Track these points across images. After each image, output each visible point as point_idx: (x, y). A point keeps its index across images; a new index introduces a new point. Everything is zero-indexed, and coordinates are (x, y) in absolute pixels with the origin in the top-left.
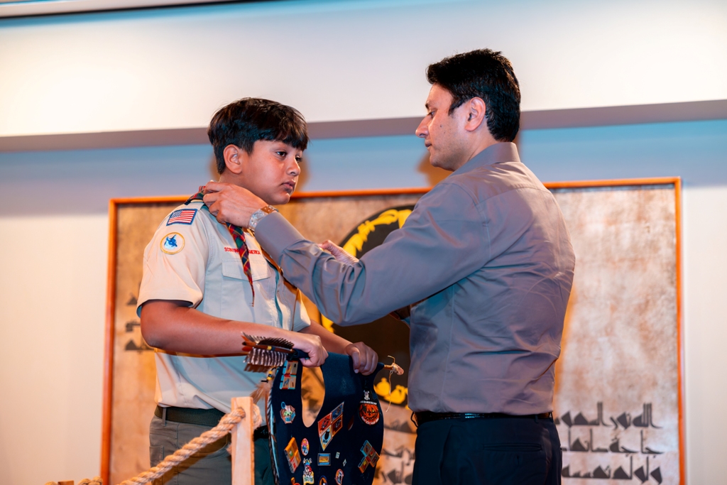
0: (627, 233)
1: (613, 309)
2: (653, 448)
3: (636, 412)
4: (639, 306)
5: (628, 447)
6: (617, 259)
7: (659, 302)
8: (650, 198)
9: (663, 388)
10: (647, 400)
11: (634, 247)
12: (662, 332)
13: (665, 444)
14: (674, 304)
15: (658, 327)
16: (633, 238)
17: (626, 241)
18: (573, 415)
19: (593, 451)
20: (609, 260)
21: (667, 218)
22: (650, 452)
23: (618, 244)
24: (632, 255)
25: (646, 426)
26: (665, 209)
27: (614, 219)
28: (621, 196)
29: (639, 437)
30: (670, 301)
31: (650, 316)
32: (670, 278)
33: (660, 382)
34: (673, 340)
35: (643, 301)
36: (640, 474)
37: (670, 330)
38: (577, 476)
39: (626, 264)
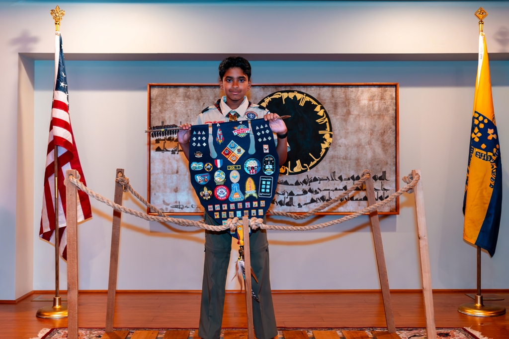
0: (377, 105)
1: (371, 134)
2: (386, 188)
3: (379, 175)
4: (381, 133)
5: (376, 188)
6: (373, 115)
7: (389, 132)
8: (386, 91)
9: (390, 165)
10: (384, 170)
11: (379, 110)
12: (390, 144)
13: (391, 186)
14: (395, 133)
15: (388, 142)
16: (379, 106)
17: (376, 108)
18: (355, 176)
19: (363, 190)
20: (370, 114)
21: (392, 99)
22: (385, 190)
23: (373, 109)
24: (379, 113)
25: (384, 180)
26: (391, 95)
27: (371, 99)
28: (374, 90)
29: (381, 184)
30: (393, 131)
31: (386, 137)
32: (393, 122)
33: (389, 163)
34: (395, 146)
35: (383, 131)
36: (381, 198)
37: (393, 143)
38: (357, 200)
39: (376, 117)
